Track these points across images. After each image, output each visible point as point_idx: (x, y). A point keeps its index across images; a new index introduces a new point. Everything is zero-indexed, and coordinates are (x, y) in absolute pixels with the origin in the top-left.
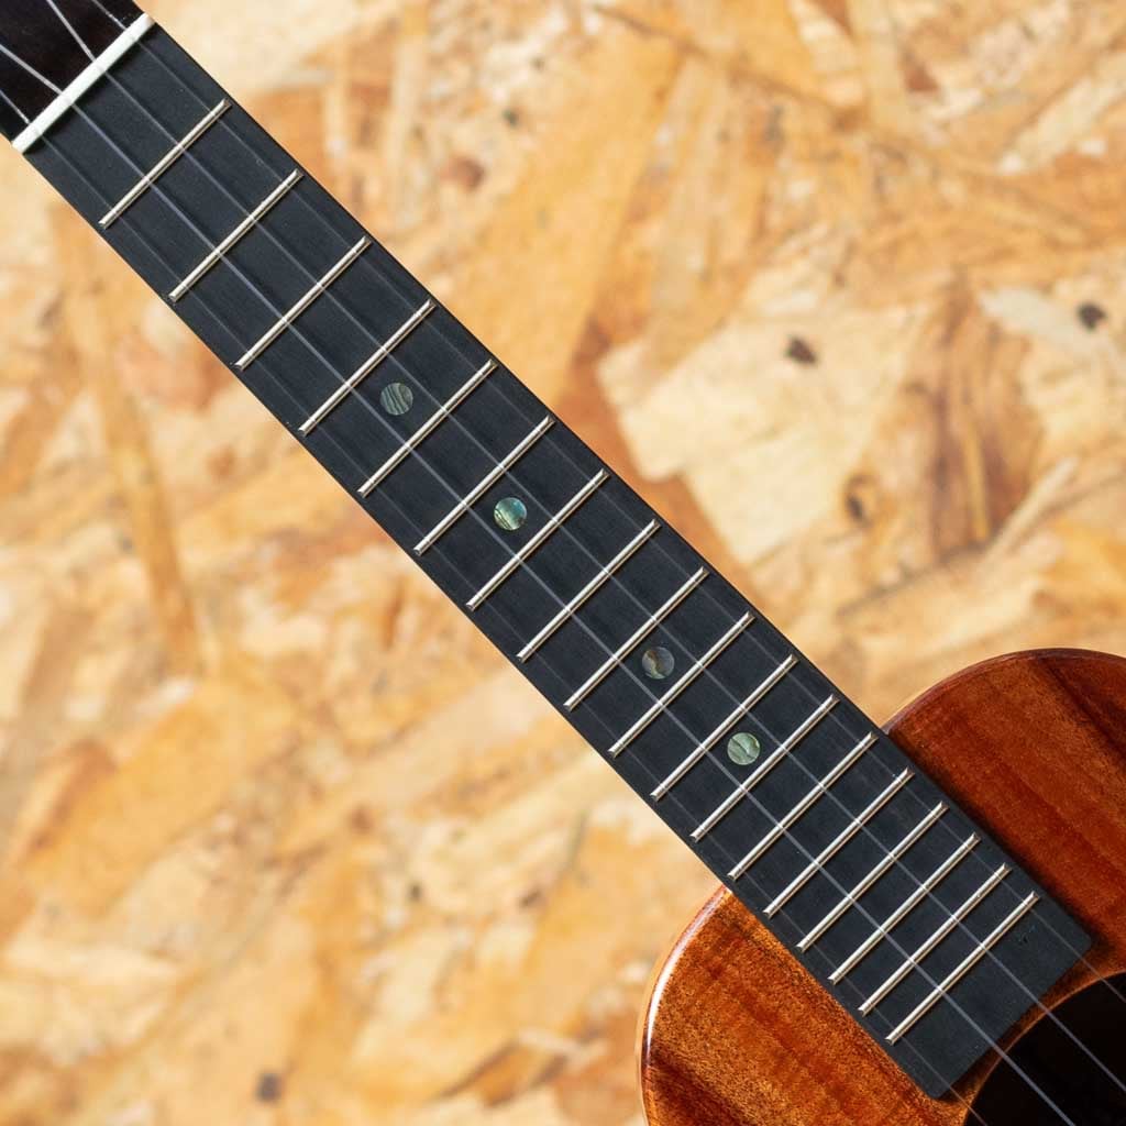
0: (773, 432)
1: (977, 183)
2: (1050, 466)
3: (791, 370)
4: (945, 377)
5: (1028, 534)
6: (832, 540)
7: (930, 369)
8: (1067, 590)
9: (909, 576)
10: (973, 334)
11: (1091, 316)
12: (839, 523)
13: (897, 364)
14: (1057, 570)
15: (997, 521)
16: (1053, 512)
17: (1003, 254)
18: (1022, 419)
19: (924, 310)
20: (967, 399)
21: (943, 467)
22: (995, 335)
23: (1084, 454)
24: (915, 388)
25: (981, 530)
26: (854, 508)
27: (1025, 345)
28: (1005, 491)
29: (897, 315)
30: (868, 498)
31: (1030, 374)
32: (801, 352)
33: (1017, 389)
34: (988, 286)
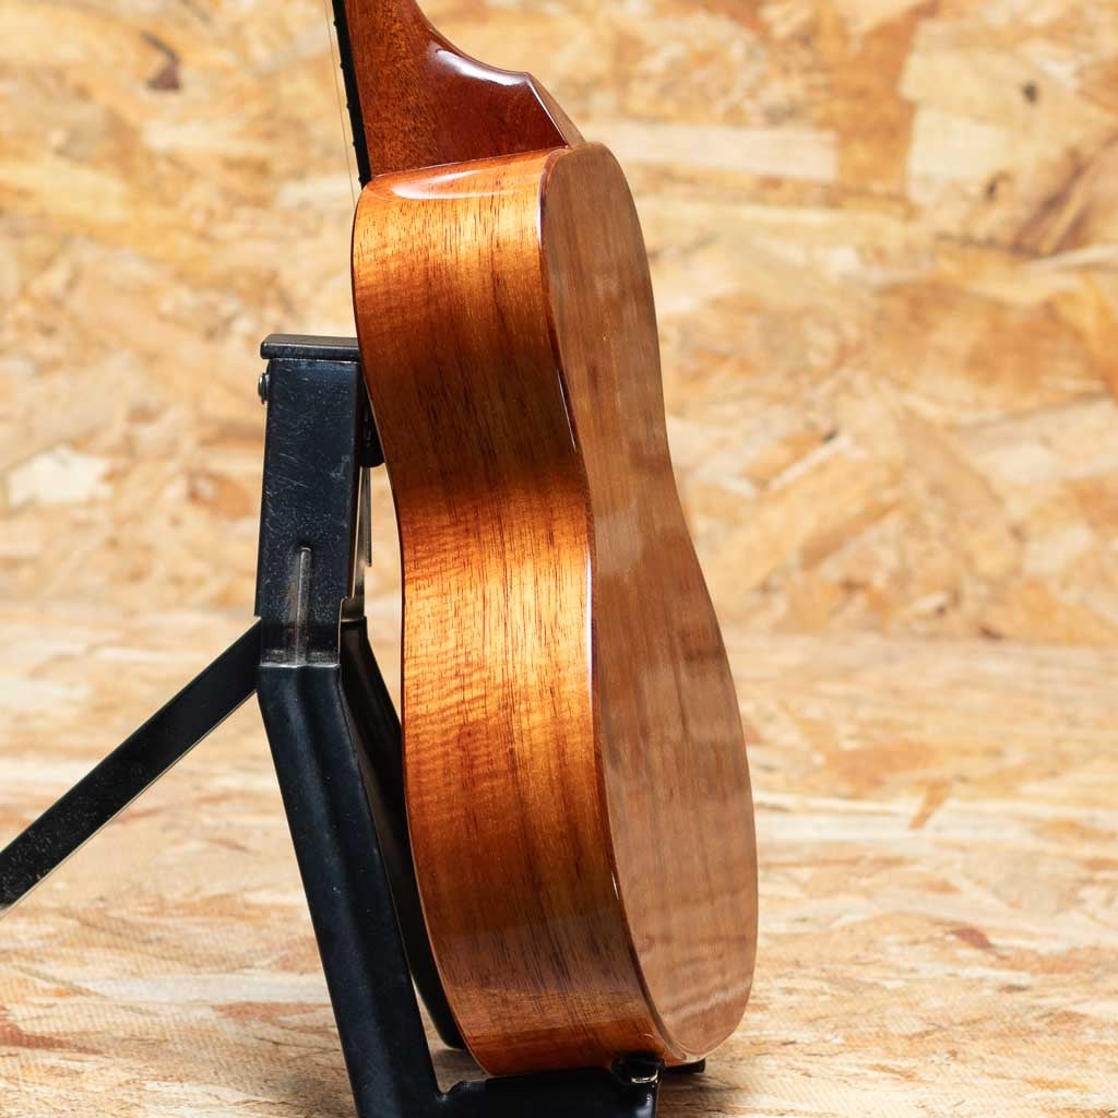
0: (981, 119)
2: (1106, 242)
3: (1017, 98)
4: (1093, 159)
5: (1067, 270)
7: (1089, 150)
8: (1066, 311)
9: (991, 243)
12: (976, 190)
13: (1075, 135)
16: (1087, 269)
19: (1110, 120)
20: (1094, 180)
21: (1053, 203)
24: (1073, 153)
25: (1047, 246)
26: (991, 190)
28: (1077, 236)
29: (1094, 112)
30: (1002, 189)
32: (1031, 93)
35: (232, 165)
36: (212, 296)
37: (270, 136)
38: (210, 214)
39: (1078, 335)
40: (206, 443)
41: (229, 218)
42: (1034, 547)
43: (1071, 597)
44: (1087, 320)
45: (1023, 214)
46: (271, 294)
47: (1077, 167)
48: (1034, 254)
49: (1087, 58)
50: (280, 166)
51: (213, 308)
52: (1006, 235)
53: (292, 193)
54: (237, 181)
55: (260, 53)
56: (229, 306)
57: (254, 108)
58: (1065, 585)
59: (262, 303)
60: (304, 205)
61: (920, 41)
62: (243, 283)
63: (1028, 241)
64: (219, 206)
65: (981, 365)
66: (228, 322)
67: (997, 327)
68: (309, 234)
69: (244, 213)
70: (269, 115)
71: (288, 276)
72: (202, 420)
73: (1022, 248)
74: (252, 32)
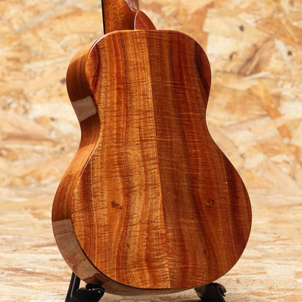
0: (228, 37)
1: (288, 22)
2: (266, 71)
3: (238, 30)
4: (261, 47)
5: (254, 79)
6: (223, 59)
7: (260, 44)
8: (254, 91)
9: (231, 72)
10: (270, 44)
11: (290, 53)
12: (227, 57)
13: (255, 40)
14: (255, 87)
15: (251, 74)
16: (260, 79)
17: (284, 36)
18: (267, 61)
19: (266, 35)
20: (261, 53)
21: (249, 60)
22: (273, 46)
23: (273, 72)
24: (255, 45)
25: (248, 73)
26: (231, 57)
27: (277, 50)
28: (257, 69)
29: (261, 33)
30: (234, 56)
31: (274, 56)
32: (242, 28)
33: (270, 56)
34: (278, 38)
35: (9, 59)
36: (4, 98)
37: (20, 51)
38: (3, 74)
39: (258, 98)
40: (4, 140)
41: (9, 75)
42: (247, 160)
43: (259, 175)
44: (261, 94)
45: (241, 63)
46: (21, 96)
47: (256, 49)
48: (245, 75)
49: (258, 18)
50: (23, 59)
51: (5, 101)
52: (236, 70)
53: (27, 67)
54: (11, 64)
55: (16, 27)
56: (9, 100)
57: (15, 43)
58: (257, 171)
59: (19, 99)
60: (30, 70)
61: (208, 15)
62: (13, 93)
63: (243, 71)
64: (6, 72)
65: (230, 108)
66: (9, 105)
67: (234, 97)
68: (32, 78)
69: (13, 73)
70: (19, 45)
71: (26, 90)
72: (3, 133)
73: (241, 73)
74: (14, 21)
